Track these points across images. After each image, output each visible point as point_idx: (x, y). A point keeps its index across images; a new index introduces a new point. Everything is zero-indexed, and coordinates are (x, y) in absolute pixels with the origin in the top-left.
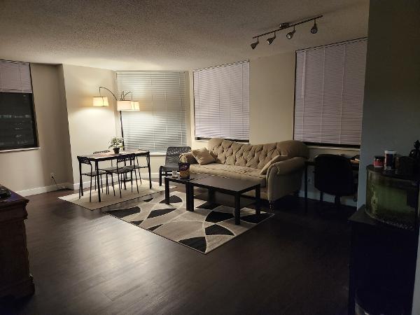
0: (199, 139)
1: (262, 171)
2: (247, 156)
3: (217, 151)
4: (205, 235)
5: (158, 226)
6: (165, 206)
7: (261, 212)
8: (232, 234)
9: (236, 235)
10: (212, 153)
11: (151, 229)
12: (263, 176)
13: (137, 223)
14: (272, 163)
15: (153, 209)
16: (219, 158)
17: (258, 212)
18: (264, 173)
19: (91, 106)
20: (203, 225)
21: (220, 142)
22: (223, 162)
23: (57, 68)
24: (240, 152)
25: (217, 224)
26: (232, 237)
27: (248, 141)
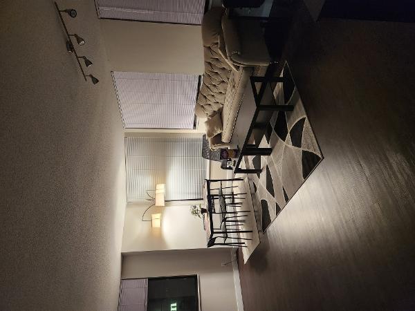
0: (195, 125)
1: (235, 69)
2: (216, 80)
3: (210, 111)
4: (301, 149)
5: (284, 192)
6: (263, 175)
8: (304, 119)
9: (305, 116)
10: (212, 116)
11: (287, 200)
12: (241, 69)
14: (227, 58)
15: (265, 188)
16: (216, 110)
18: (238, 68)
19: (160, 229)
20: (289, 146)
21: (200, 107)
22: (221, 106)
23: (124, 257)
25: (289, 131)
26: (306, 120)
27: (200, 77)
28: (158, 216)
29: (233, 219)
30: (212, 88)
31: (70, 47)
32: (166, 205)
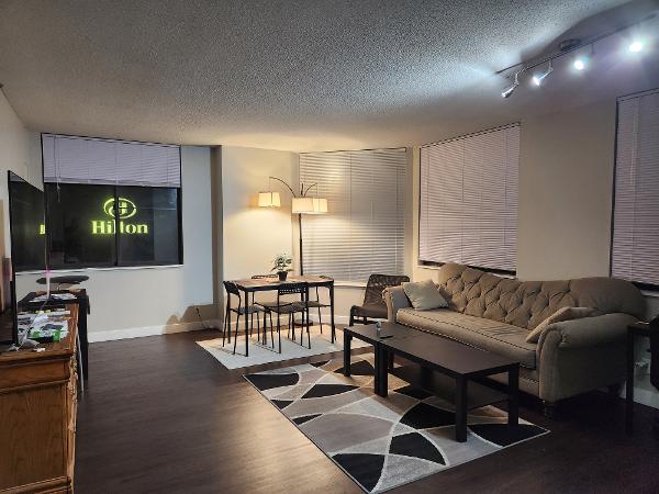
0: (426, 263)
1: (532, 334)
2: (508, 301)
4: (386, 453)
5: (311, 417)
7: (521, 421)
8: (440, 460)
11: (298, 421)
12: (531, 347)
13: (280, 404)
14: (551, 322)
15: (320, 381)
16: (454, 300)
17: (513, 420)
18: (534, 341)
20: (393, 429)
21: (458, 272)
22: (461, 309)
24: (494, 293)
26: (440, 467)
27: (514, 273)
28: (277, 202)
29: (268, 325)
32: (293, 215)
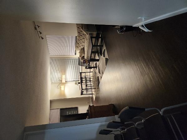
0: (75, 54)
3: (80, 48)
6: (98, 68)
7: (100, 36)
9: (105, 48)
10: (81, 50)
16: (82, 48)
19: (64, 91)
20: (103, 57)
21: (77, 47)
22: (84, 46)
23: (51, 102)
25: (103, 53)
27: (76, 36)
28: (63, 86)
30: (80, 40)
31: (36, 29)
